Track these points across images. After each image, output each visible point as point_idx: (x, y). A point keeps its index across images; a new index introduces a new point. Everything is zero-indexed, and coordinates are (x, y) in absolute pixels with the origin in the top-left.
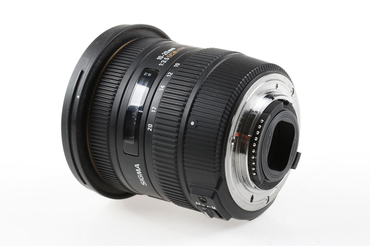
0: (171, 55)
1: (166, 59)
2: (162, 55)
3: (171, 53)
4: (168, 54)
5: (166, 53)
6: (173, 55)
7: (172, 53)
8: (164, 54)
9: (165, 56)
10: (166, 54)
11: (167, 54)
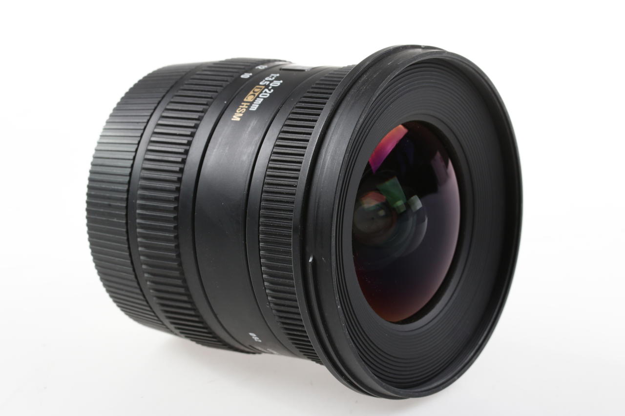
0: (256, 90)
1: (266, 82)
2: (273, 88)
3: (256, 94)
4: (261, 92)
5: (266, 92)
6: (254, 92)
7: (254, 95)
8: (270, 90)
9: (267, 87)
10: (266, 90)
11: (264, 91)
